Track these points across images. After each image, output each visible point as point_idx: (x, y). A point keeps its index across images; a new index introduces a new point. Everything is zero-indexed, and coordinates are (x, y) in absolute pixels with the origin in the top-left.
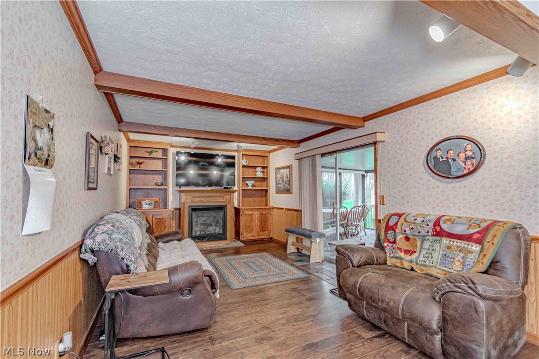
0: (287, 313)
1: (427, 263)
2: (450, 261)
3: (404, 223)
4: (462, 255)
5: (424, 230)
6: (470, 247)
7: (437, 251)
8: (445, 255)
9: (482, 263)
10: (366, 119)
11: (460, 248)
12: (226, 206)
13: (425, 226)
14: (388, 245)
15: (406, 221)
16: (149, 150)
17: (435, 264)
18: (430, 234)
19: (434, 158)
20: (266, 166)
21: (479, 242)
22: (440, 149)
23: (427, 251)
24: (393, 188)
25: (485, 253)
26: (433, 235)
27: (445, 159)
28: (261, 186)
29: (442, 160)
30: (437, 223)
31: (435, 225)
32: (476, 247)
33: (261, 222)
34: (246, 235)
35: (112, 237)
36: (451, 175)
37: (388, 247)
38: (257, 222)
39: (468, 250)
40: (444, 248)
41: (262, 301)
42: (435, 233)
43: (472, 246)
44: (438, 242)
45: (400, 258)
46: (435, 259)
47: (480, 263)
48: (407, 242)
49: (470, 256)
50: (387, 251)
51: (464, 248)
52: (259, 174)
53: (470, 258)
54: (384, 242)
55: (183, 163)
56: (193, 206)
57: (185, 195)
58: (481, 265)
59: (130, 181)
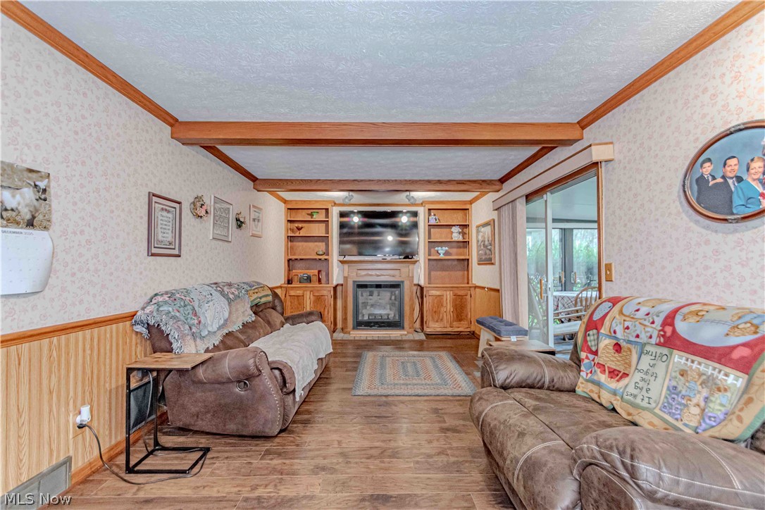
0: (392, 442)
1: (638, 401)
2: (680, 404)
3: (617, 316)
4: (705, 393)
5: (646, 332)
6: (721, 376)
7: (659, 380)
8: (675, 388)
9: (740, 419)
10: (584, 124)
11: (704, 377)
12: (403, 282)
13: (648, 324)
14: (587, 358)
15: (621, 312)
16: (310, 211)
17: (653, 405)
18: (653, 341)
19: (697, 180)
20: (467, 223)
21: (745, 366)
22: (709, 160)
23: (644, 376)
24: (626, 249)
25: (753, 396)
26: (658, 344)
27: (719, 180)
28: (461, 255)
29: (715, 182)
30: (669, 320)
31: (664, 324)
32: (737, 378)
33: (455, 306)
34: (434, 327)
35: (161, 309)
36: (732, 214)
37: (586, 361)
38: (448, 307)
39: (716, 384)
40: (674, 374)
41: (374, 418)
42: (662, 340)
43: (726, 375)
44: (665, 358)
45: (598, 384)
46: (654, 394)
47: (734, 417)
48: (616, 355)
49: (719, 398)
50: (582, 368)
51: (711, 378)
52: (457, 236)
53: (718, 401)
54: (582, 350)
55: (356, 226)
56: (359, 282)
57: (349, 266)
58: (736, 422)
59: (289, 250)
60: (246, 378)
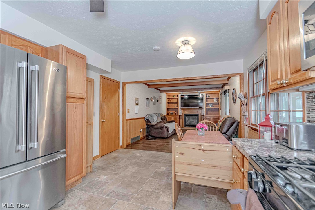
12: (198, 114)
16: (173, 95)
20: (218, 97)
52: (215, 101)
55: (186, 98)
57: (183, 110)
59: (168, 106)
60: (162, 128)
